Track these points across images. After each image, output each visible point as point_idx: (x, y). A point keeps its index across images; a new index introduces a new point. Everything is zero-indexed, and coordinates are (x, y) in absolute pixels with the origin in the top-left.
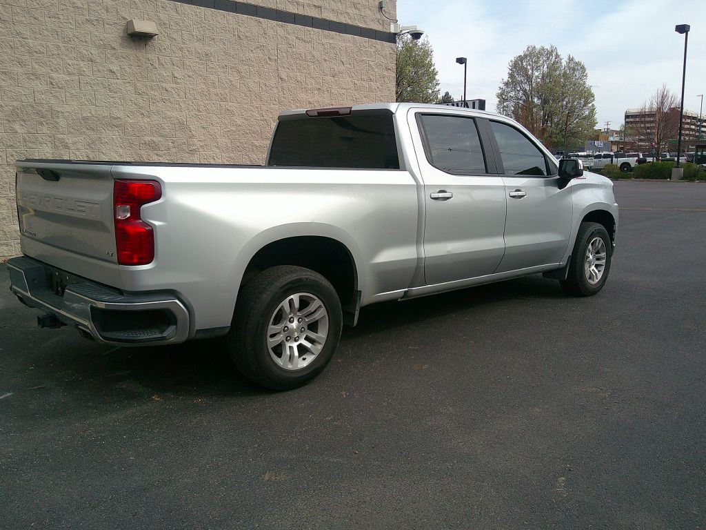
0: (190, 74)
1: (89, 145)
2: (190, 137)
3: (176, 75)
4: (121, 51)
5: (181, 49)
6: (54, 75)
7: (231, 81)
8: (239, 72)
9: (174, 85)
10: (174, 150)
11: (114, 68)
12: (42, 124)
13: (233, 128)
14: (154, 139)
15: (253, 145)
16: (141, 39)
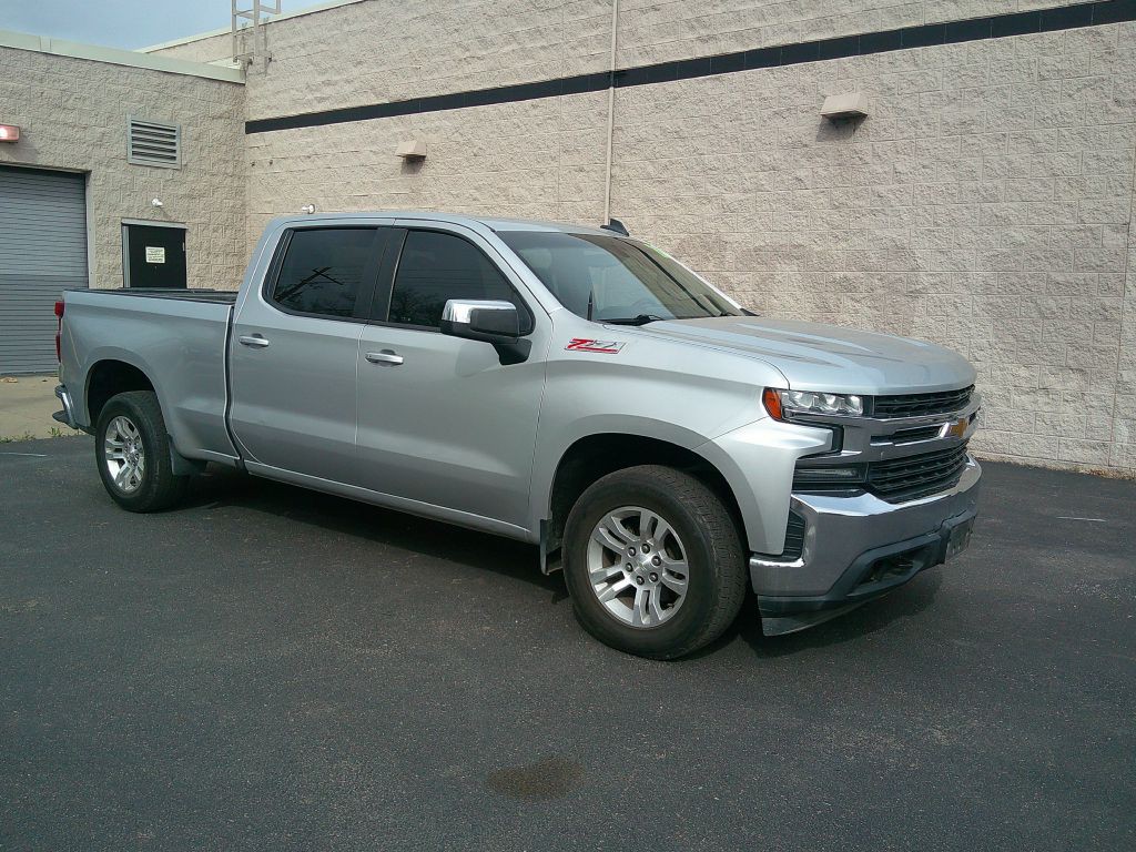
0: (926, 163)
1: (758, 285)
2: (913, 270)
3: (900, 169)
4: (815, 146)
5: (915, 124)
6: (727, 196)
7: (1010, 163)
8: (1032, 142)
9: (897, 186)
10: (880, 291)
11: (801, 174)
12: (707, 258)
13: (1004, 250)
14: (848, 274)
15: (1049, 280)
16: (848, 123)
